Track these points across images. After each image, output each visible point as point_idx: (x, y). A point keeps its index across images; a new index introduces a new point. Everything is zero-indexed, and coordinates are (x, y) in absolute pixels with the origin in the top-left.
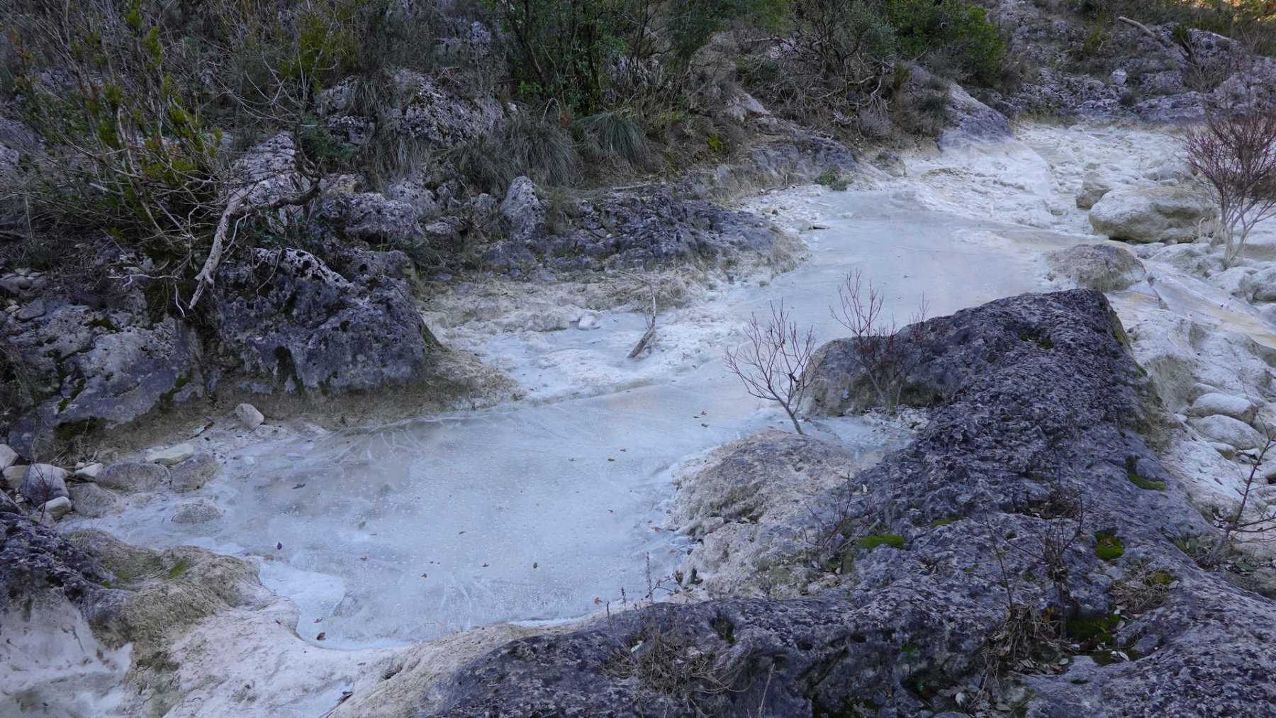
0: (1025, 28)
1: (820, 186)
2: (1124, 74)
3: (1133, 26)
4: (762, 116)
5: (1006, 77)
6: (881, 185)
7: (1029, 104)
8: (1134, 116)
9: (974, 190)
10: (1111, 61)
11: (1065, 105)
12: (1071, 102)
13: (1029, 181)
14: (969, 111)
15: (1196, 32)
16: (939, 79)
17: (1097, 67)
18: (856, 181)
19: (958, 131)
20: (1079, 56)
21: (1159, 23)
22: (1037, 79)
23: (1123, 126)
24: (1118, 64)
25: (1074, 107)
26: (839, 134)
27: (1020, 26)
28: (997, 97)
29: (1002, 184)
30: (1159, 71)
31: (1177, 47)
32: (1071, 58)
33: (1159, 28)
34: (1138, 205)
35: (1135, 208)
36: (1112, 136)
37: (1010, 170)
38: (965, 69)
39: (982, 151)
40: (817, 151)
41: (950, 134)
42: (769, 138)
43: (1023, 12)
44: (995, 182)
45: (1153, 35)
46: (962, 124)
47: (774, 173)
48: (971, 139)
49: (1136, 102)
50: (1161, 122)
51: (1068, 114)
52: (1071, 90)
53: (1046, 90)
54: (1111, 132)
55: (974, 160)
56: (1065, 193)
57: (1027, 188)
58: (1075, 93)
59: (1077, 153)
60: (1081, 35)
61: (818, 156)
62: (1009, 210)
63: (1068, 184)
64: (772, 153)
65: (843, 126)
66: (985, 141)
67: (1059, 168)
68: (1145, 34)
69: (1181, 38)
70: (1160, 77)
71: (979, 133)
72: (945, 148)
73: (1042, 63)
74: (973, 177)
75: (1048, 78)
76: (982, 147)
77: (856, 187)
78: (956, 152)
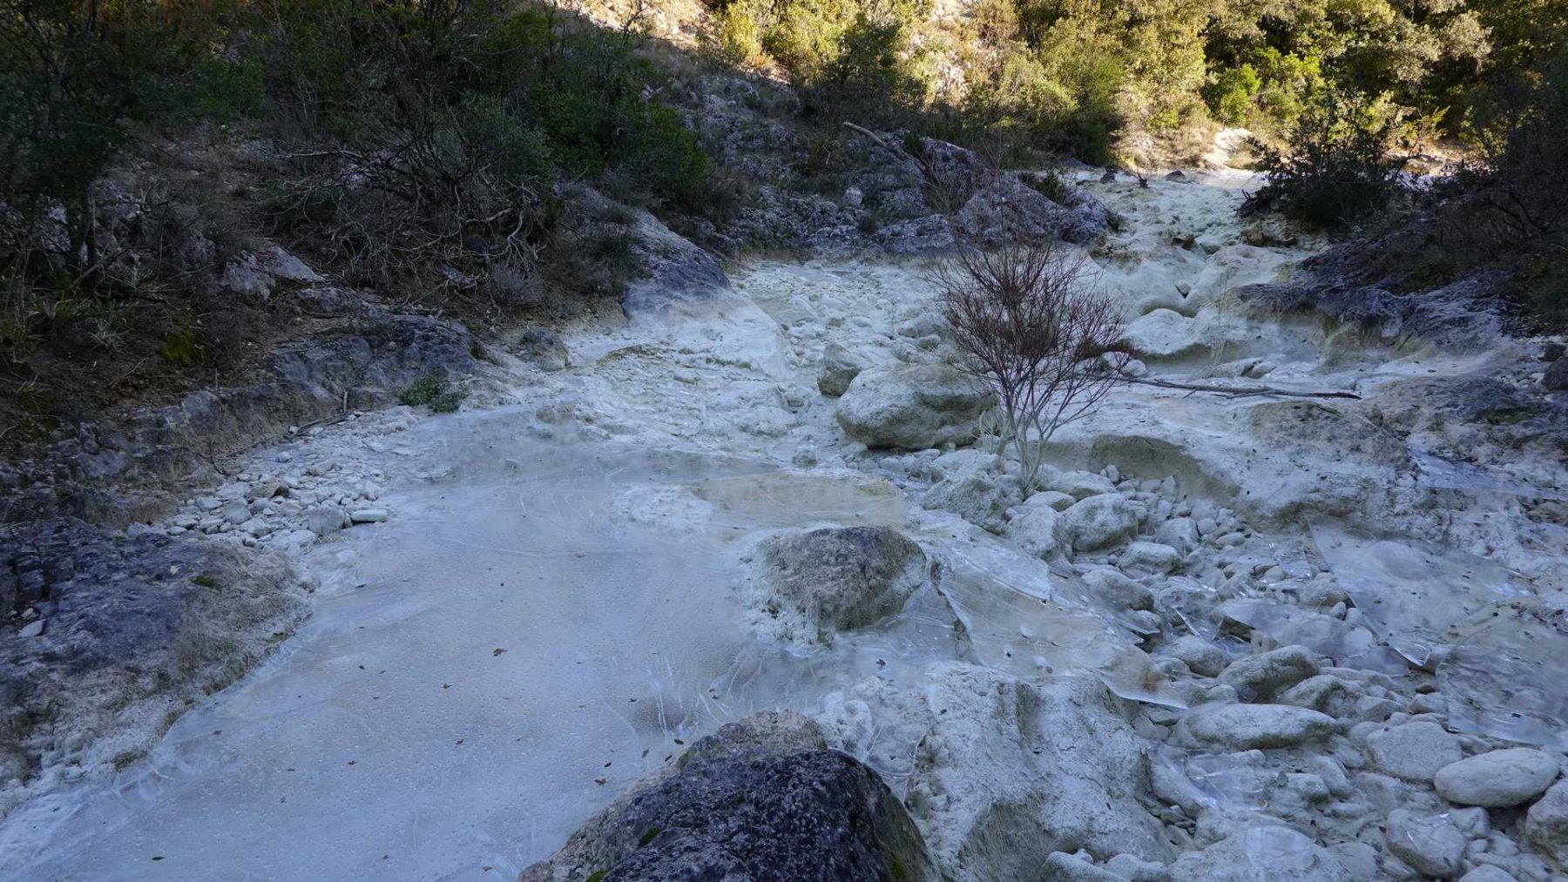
0: (738, 135)
1: (406, 409)
2: (859, 193)
3: (862, 133)
4: (309, 285)
5: (719, 199)
6: (519, 394)
7: (752, 235)
8: (877, 247)
9: (677, 378)
10: (843, 176)
11: (795, 235)
12: (803, 230)
13: (756, 354)
14: (666, 252)
15: (929, 141)
16: (622, 208)
17: (827, 184)
18: (475, 393)
19: (652, 286)
20: (805, 171)
21: (888, 130)
22: (757, 201)
23: (867, 259)
24: (850, 180)
25: (807, 237)
26: (456, 306)
27: (732, 132)
28: (707, 228)
29: (718, 362)
30: (897, 188)
31: (912, 159)
32: (795, 173)
33: (889, 136)
34: (899, 397)
35: (894, 401)
36: (856, 273)
37: (729, 339)
38: (658, 192)
39: (686, 313)
40: (406, 343)
41: (640, 290)
42: (318, 325)
43: (733, 115)
44: (709, 361)
45: (885, 144)
46: (657, 273)
47: (319, 392)
48: (671, 297)
49: (877, 228)
50: (907, 255)
51: (801, 246)
52: (801, 214)
53: (770, 215)
54: (854, 268)
55: (676, 328)
56: (805, 366)
57: (754, 365)
58: (806, 218)
59: (816, 304)
60: (804, 143)
61: (407, 352)
62: (728, 409)
63: (808, 353)
64: (316, 355)
65: (463, 292)
66: (690, 299)
67: (793, 330)
68: (875, 144)
69: (914, 148)
70: (899, 196)
71: (680, 285)
72: (634, 313)
73: (763, 180)
74: (676, 355)
75: (772, 200)
76: (687, 308)
77: (475, 402)
78: (649, 317)
